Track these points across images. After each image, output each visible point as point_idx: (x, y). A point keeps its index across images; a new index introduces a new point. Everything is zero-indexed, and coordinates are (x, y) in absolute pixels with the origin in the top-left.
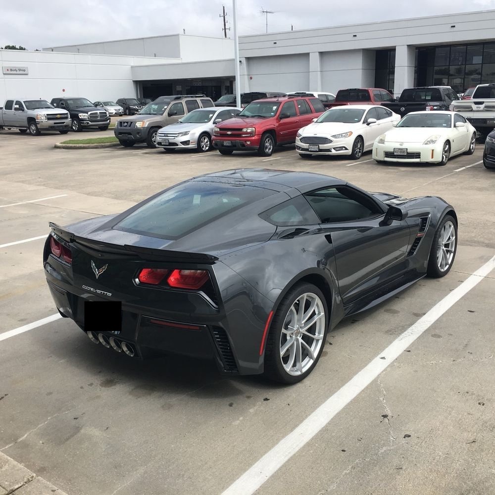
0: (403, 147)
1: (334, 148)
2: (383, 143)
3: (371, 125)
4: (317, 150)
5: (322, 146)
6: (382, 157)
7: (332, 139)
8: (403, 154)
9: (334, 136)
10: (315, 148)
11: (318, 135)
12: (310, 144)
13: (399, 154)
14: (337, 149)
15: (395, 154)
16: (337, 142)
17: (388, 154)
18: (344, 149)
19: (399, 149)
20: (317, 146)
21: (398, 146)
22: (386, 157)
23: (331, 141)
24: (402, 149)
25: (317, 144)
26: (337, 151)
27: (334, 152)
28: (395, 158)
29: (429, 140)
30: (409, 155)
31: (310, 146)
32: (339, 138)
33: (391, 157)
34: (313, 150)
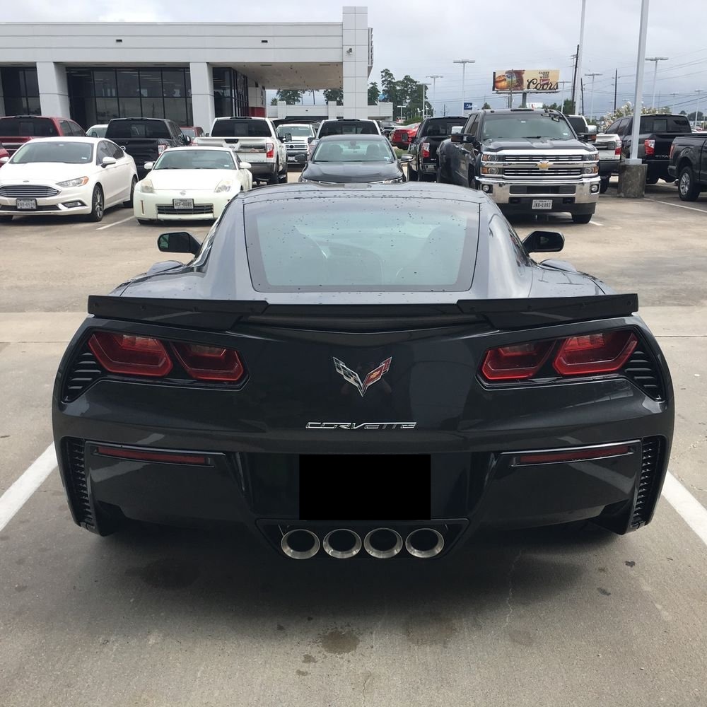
0: (188, 196)
1: (64, 204)
2: (152, 192)
3: (108, 167)
4: (34, 207)
5: (42, 201)
6: (152, 214)
7: (58, 188)
8: (187, 207)
9: (61, 184)
10: (29, 204)
11: (32, 183)
12: (19, 198)
13: (182, 207)
14: (69, 205)
15: (175, 208)
16: (67, 193)
17: (162, 209)
18: (79, 204)
19: (181, 200)
20: (33, 201)
21: (178, 196)
22: (159, 213)
23: (57, 193)
24: (185, 200)
25: (33, 197)
26: (69, 207)
27: (64, 210)
28: (176, 214)
29: (220, 186)
30: (196, 208)
31: (19, 202)
32: (67, 186)
33: (167, 214)
34: (25, 207)
